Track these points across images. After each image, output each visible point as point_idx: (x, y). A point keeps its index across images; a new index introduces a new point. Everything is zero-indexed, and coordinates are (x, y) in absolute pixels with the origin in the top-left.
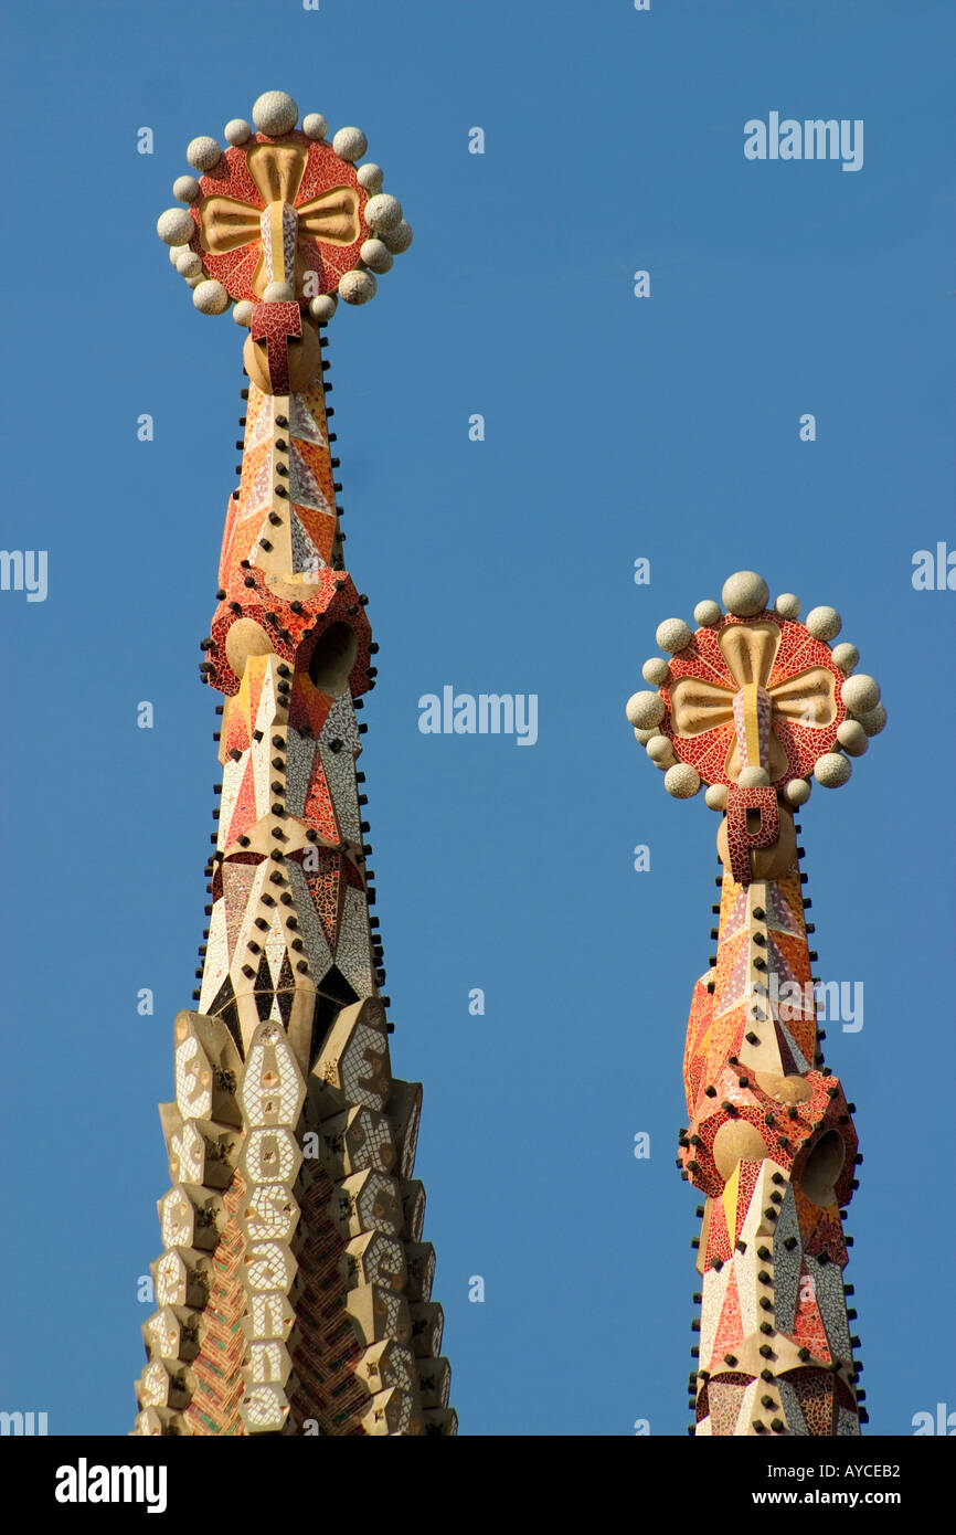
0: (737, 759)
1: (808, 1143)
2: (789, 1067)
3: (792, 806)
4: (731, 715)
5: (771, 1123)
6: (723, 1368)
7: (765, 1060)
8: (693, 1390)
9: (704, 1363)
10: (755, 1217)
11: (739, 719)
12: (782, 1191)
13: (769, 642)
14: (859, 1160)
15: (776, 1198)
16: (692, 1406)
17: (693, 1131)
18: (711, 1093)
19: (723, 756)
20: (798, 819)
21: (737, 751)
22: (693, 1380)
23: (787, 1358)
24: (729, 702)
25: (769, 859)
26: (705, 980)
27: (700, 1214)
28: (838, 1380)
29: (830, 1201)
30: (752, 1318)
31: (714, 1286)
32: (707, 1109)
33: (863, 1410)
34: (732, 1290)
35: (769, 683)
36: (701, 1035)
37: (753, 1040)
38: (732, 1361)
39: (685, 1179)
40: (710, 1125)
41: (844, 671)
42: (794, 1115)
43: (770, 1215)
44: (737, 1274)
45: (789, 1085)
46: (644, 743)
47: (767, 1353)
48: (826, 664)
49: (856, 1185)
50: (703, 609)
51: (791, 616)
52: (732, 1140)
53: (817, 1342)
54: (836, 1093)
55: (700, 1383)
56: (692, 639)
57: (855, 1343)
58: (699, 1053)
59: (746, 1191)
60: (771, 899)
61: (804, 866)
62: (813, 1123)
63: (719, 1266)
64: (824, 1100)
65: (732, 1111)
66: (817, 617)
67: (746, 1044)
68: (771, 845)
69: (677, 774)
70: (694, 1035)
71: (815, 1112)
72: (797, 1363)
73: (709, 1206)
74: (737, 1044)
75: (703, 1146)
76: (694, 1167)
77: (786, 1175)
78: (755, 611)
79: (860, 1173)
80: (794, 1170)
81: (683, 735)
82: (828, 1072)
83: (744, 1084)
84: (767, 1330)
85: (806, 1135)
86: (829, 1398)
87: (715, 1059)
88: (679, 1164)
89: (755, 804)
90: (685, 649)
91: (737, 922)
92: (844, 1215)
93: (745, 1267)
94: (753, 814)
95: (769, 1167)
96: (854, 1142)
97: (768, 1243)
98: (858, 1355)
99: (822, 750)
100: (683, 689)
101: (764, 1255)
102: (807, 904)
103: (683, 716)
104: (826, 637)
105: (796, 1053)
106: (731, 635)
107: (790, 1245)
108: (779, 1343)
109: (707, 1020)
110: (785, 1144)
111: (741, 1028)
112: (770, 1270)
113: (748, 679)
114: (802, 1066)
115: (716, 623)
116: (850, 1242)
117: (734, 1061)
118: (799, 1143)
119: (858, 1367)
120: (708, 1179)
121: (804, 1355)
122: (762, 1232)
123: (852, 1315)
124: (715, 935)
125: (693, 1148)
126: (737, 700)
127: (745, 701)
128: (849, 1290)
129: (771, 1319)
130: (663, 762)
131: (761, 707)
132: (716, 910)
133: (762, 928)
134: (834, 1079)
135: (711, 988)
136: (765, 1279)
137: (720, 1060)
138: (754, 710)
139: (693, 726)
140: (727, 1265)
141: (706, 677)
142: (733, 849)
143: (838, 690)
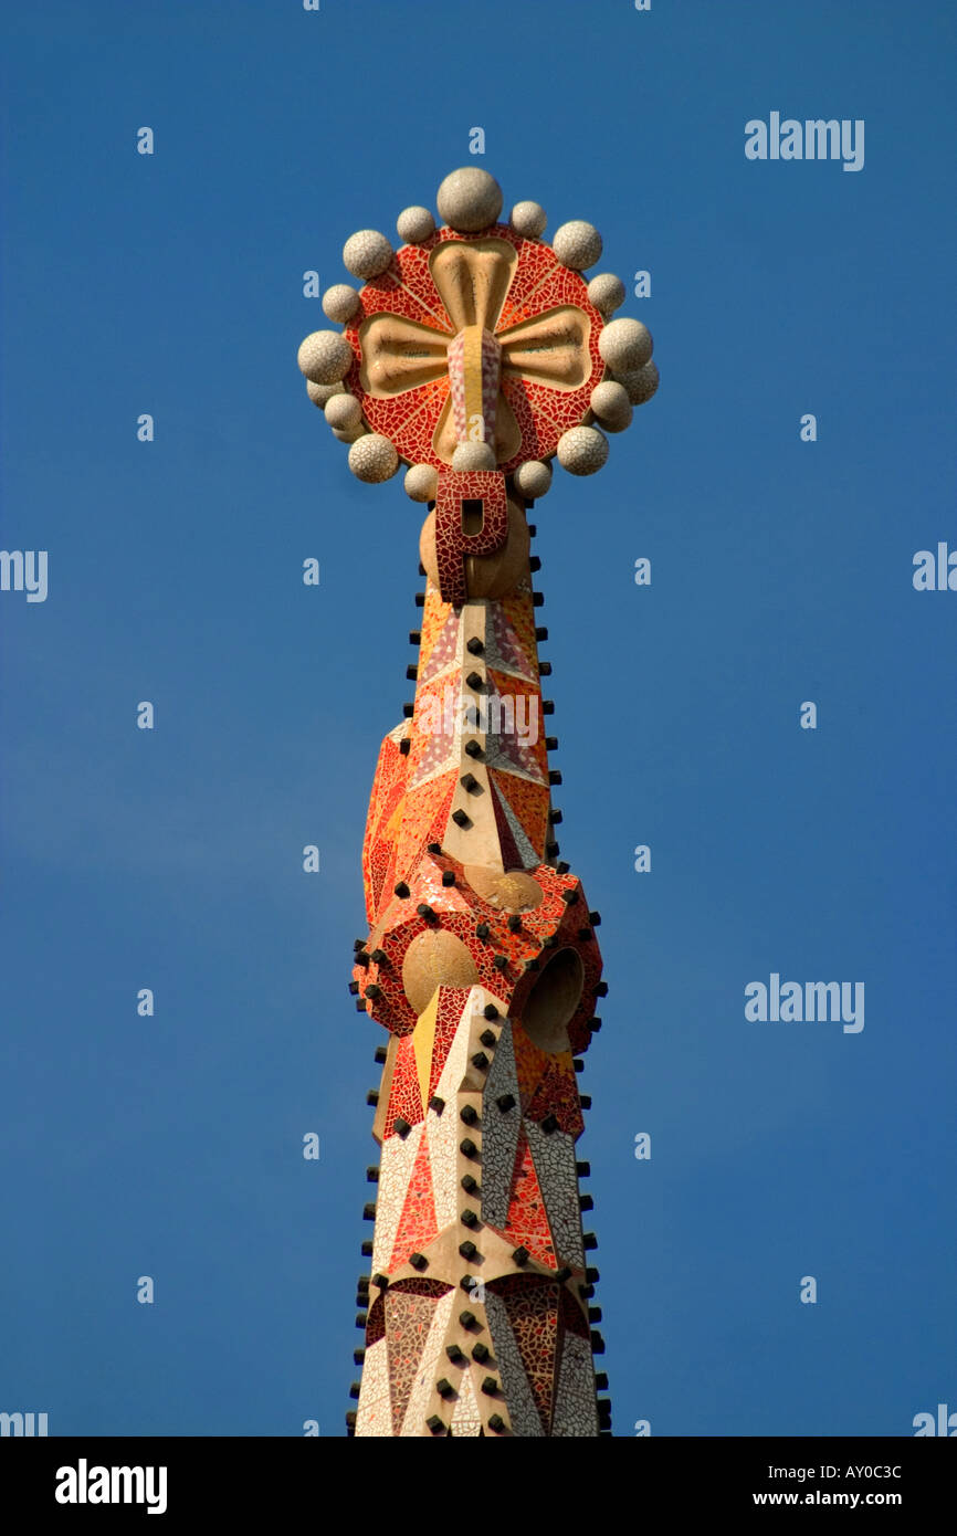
0: (450, 430)
1: (534, 965)
2: (511, 859)
3: (524, 498)
4: (444, 369)
5: (484, 936)
6: (406, 1272)
7: (479, 849)
8: (363, 1302)
9: (379, 1264)
10: (457, 1065)
11: (456, 374)
12: (497, 1030)
13: (501, 269)
14: (602, 990)
15: (488, 1039)
16: (360, 1323)
17: (375, 943)
18: (403, 892)
19: (432, 424)
20: (532, 516)
21: (452, 419)
22: (363, 1287)
23: (497, 1259)
24: (442, 350)
25: (492, 571)
26: (397, 735)
27: (381, 1057)
28: (566, 1293)
29: (562, 1044)
30: (448, 1205)
31: (396, 1159)
32: (397, 913)
33: (596, 1335)
34: (422, 1164)
35: (499, 325)
36: (388, 811)
37: (463, 820)
38: (420, 1263)
39: (361, 1007)
40: (400, 937)
41: (603, 312)
42: (516, 925)
43: (479, 1062)
44: (430, 1144)
45: (510, 884)
46: (321, 403)
47: (470, 1253)
48: (578, 301)
49: (596, 1025)
50: (410, 218)
51: (534, 233)
52: (429, 955)
53: (538, 1240)
54: (575, 898)
55: (374, 1292)
56: (394, 259)
57: (590, 1242)
58: (385, 836)
59: (446, 1029)
60: (493, 626)
61: (538, 581)
62: (542, 938)
63: (404, 1132)
64: (559, 906)
65: (431, 918)
66: (569, 235)
67: (451, 825)
68: (494, 552)
69: (365, 448)
70: (379, 811)
71: (545, 922)
72: (510, 1268)
73: (393, 1047)
74: (439, 825)
75: (389, 964)
76: (375, 994)
77: (503, 1008)
78: (481, 224)
79: (602, 1008)
80: (514, 1002)
81: (377, 394)
82: (564, 869)
83: (449, 881)
84: (470, 1221)
85: (532, 954)
86: (552, 1316)
87: (408, 845)
88: (354, 989)
89: (475, 493)
90: (382, 273)
91: (444, 657)
92: (579, 1066)
93: (442, 1135)
94: (472, 508)
95: (478, 998)
96: (597, 965)
97: (475, 1100)
98: (593, 1259)
99: (569, 422)
100: (377, 330)
101: (469, 1117)
102: (542, 635)
103: (377, 367)
104: (580, 264)
105: (521, 840)
106: (447, 256)
107: (505, 1104)
108: (486, 1240)
109: (398, 791)
110: (503, 966)
111: (446, 804)
112: (477, 1138)
113: (470, 319)
114: (529, 858)
115: (427, 239)
116: (586, 1103)
117: (435, 849)
118: (522, 965)
119: (593, 1275)
120: (394, 1012)
121: (521, 1257)
122: (466, 1085)
123: (586, 1203)
124: (412, 674)
125: (374, 968)
126: (454, 348)
127: (464, 350)
128: (583, 1170)
129: (475, 1206)
130: (348, 431)
131: (487, 360)
132: (415, 639)
133: (480, 667)
134: (572, 878)
135: (405, 746)
136: (468, 1151)
137: (415, 848)
138: (477, 362)
139: (391, 381)
140: (416, 1130)
141: (412, 316)
142: (442, 554)
143: (595, 338)
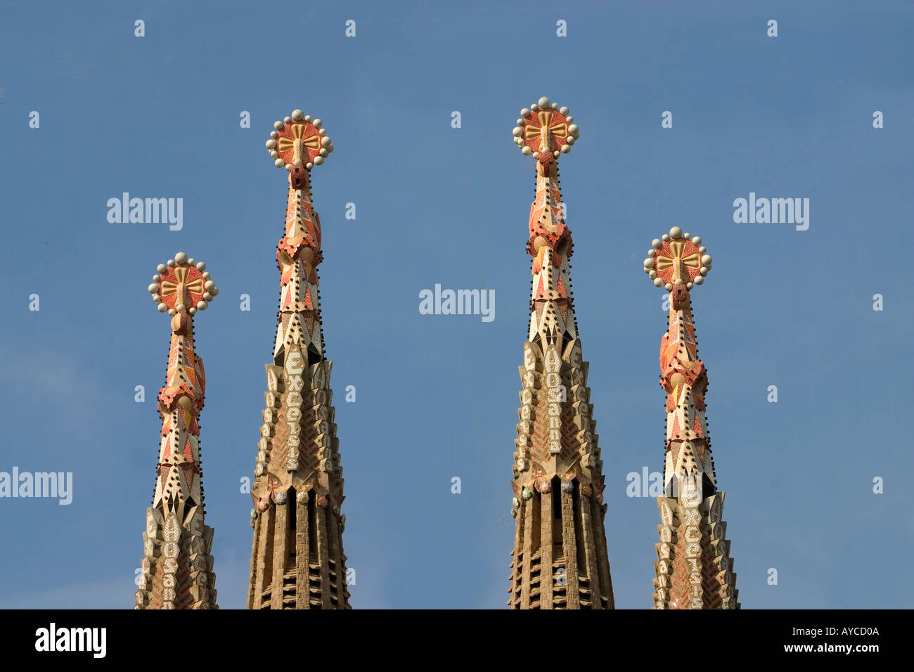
0: (674, 277)
1: (696, 379)
2: (690, 359)
3: (688, 289)
4: (672, 265)
5: (687, 374)
6: (675, 438)
7: (684, 357)
8: (666, 444)
9: (669, 437)
10: (682, 399)
11: (675, 266)
12: (690, 392)
13: (682, 246)
14: (708, 384)
15: (688, 394)
16: (666, 448)
17: (664, 375)
18: (670, 366)
19: (670, 276)
20: (689, 292)
21: (674, 274)
22: (666, 441)
23: (692, 436)
24: (672, 262)
25: (683, 304)
26: (666, 335)
27: (667, 398)
28: (705, 442)
29: (701, 394)
30: (682, 426)
31: (671, 417)
32: (669, 370)
33: (711, 450)
34: (676, 418)
35: (682, 257)
36: (664, 351)
37: (681, 352)
38: (678, 436)
39: (662, 388)
40: (670, 374)
41: (702, 254)
42: (692, 372)
43: (687, 398)
44: (678, 416)
45: (690, 364)
46: (648, 272)
47: (687, 434)
48: (697, 252)
49: (707, 390)
50: (665, 236)
51: (688, 239)
52: (676, 378)
53: (699, 432)
54: (703, 366)
55: (668, 442)
56: (662, 245)
57: (708, 432)
58: (664, 355)
59: (680, 392)
60: (684, 314)
61: (691, 306)
62: (697, 374)
63: (672, 412)
64: (700, 368)
65: (676, 371)
66: (695, 239)
67: (678, 353)
68: (683, 301)
69: (657, 280)
70: (663, 350)
71: (698, 371)
72: (695, 437)
73: (668, 396)
74: (676, 352)
75: (668, 380)
76: (665, 385)
77: (691, 388)
78: (678, 237)
79: (708, 387)
80: (692, 386)
81: (659, 270)
82: (700, 361)
83: (679, 363)
84: (687, 428)
85: (696, 377)
86: (703, 446)
87: (670, 357)
88: (661, 384)
89: (680, 289)
90: (660, 247)
91: (675, 320)
92: (704, 398)
93: (680, 413)
94: (679, 292)
95: (686, 386)
96: (707, 379)
97: (687, 405)
98: (709, 435)
99: (696, 275)
100: (659, 258)
101: (685, 409)
102: (693, 316)
103: (659, 265)
104: (698, 245)
105: (692, 355)
106: (672, 243)
107: (692, 406)
108: (690, 432)
109: (666, 346)
110: (691, 380)
111: (677, 349)
112: (687, 412)
113: (677, 255)
114: (693, 359)
115: (668, 240)
116: (706, 405)
117: (676, 357)
118: (694, 379)
119: (710, 438)
120: (669, 389)
121: (697, 435)
122: (684, 403)
123: (707, 425)
124: (668, 324)
125: (665, 380)
126: (674, 261)
127: (676, 261)
128: (706, 418)
129: (688, 425)
130: (653, 278)
131: (681, 263)
132: (669, 317)
133: (682, 322)
134: (702, 363)
135: (668, 338)
136: (686, 415)
137: (671, 357)
138: (679, 264)
139: (662, 268)
140: (675, 411)
141: (665, 255)
142: (674, 301)
143: (701, 259)
